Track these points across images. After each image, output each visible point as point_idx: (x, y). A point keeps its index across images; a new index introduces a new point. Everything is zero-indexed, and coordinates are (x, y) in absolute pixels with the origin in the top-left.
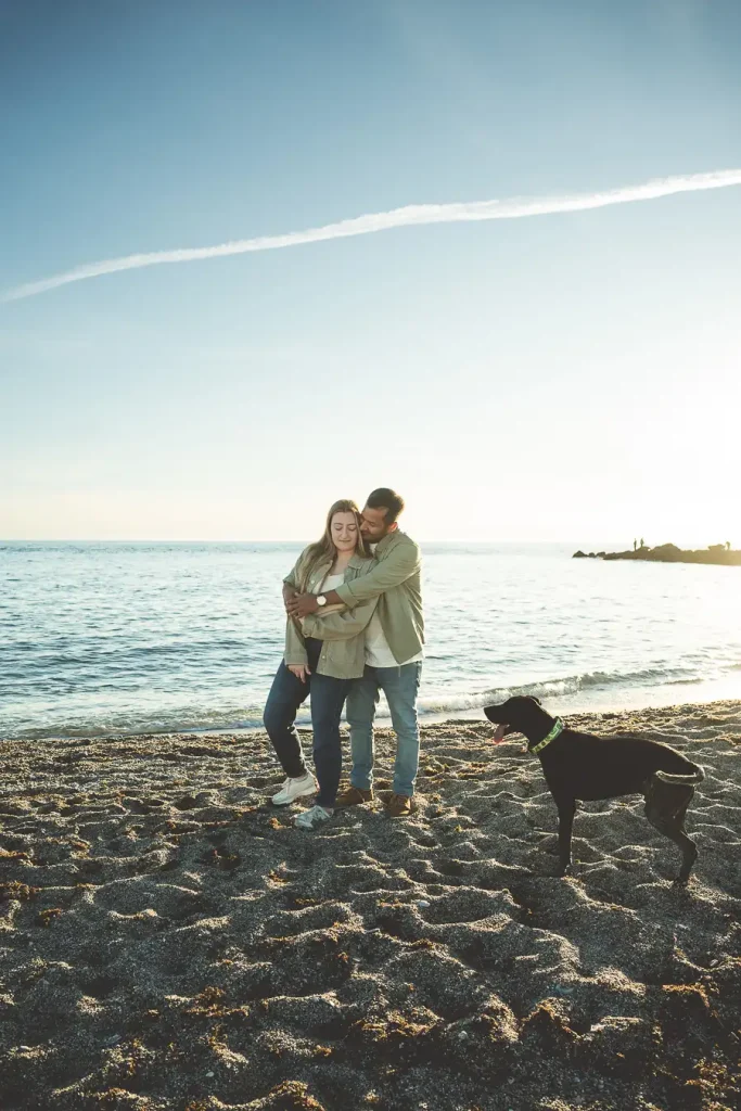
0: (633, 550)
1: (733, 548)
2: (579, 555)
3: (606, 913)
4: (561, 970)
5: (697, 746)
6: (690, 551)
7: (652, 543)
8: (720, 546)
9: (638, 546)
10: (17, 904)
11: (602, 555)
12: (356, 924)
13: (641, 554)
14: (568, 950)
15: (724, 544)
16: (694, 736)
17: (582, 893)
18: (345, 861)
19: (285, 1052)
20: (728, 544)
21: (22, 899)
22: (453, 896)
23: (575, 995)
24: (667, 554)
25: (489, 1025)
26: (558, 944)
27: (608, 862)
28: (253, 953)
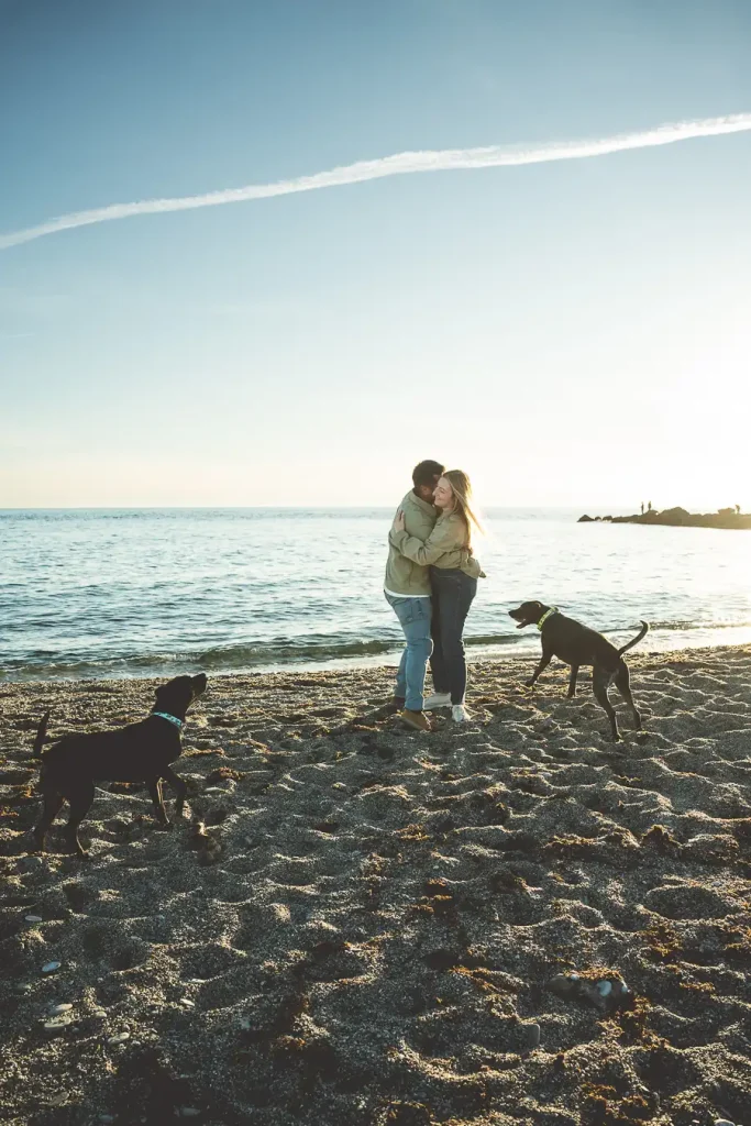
0: (640, 513)
1: (742, 512)
2: (585, 519)
3: (687, 778)
4: (659, 811)
5: (738, 671)
6: (699, 515)
7: (660, 507)
8: (729, 510)
9: (646, 510)
10: (233, 783)
11: (608, 518)
12: (501, 787)
13: (649, 518)
14: (663, 800)
15: (734, 507)
16: (734, 664)
17: (666, 768)
18: (475, 750)
19: (481, 856)
20: (738, 507)
21: (236, 779)
22: (568, 770)
23: (673, 824)
24: (676, 518)
25: (621, 838)
26: (656, 797)
27: (680, 748)
28: (432, 806)
